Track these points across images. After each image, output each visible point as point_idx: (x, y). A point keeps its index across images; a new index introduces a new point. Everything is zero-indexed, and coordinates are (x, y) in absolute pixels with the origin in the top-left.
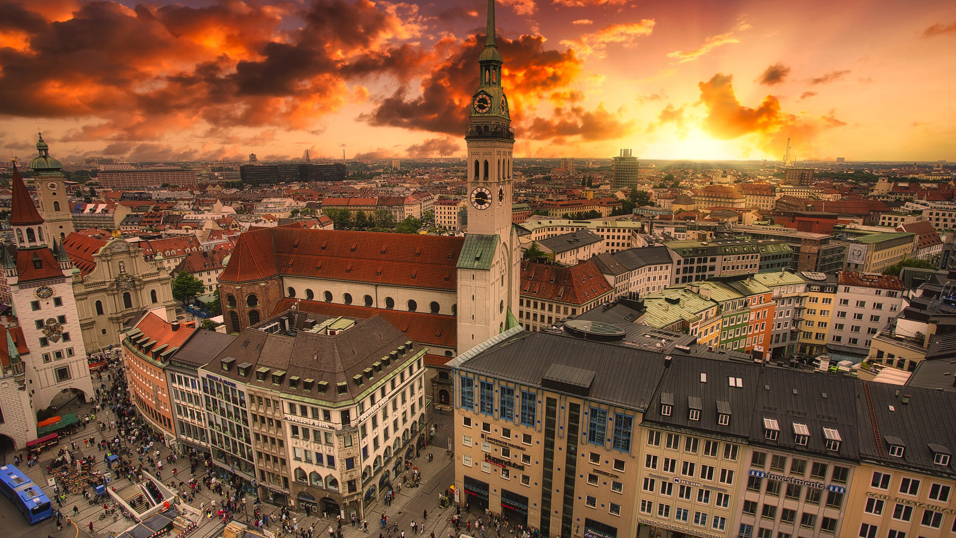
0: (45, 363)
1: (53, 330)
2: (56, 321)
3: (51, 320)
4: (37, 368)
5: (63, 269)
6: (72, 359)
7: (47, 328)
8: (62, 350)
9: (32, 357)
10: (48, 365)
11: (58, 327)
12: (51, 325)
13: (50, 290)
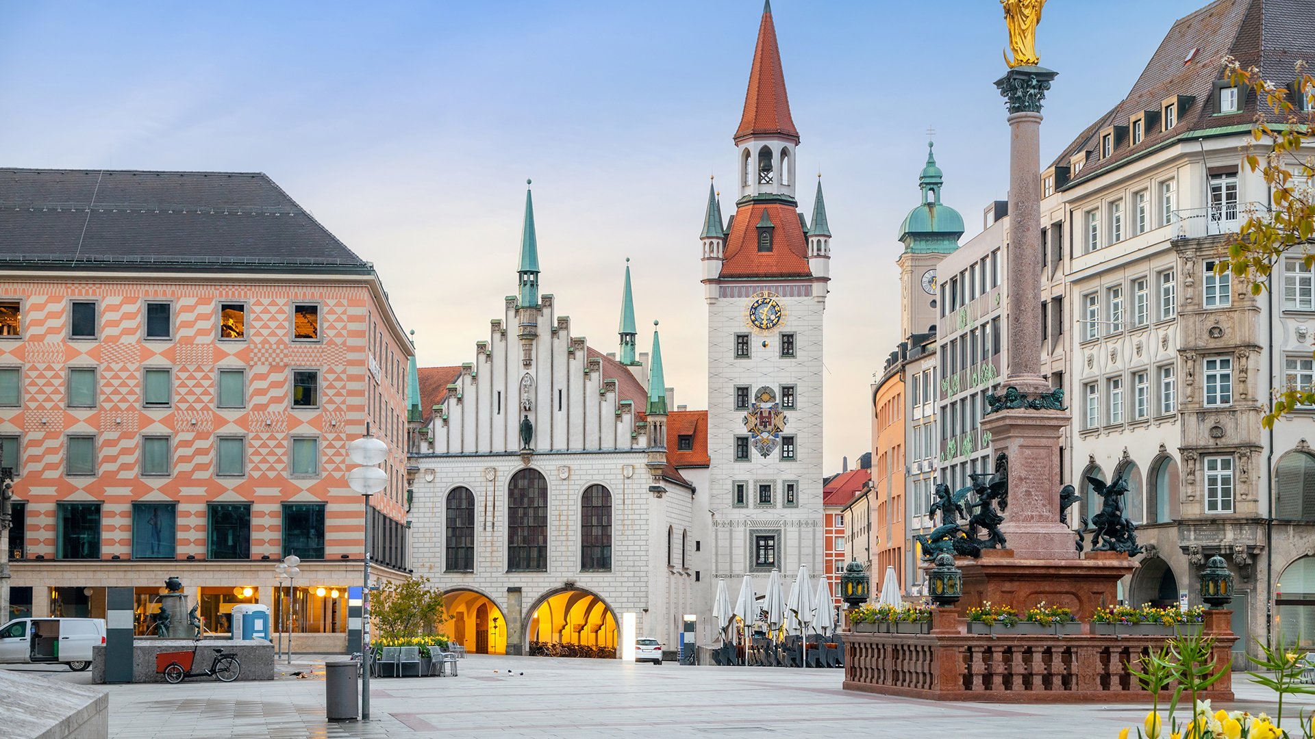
0: (734, 507)
1: (765, 421)
2: (774, 397)
3: (765, 392)
4: (716, 516)
5: (813, 256)
6: (791, 514)
7: (756, 412)
8: (774, 481)
9: (712, 481)
10: (739, 514)
11: (777, 414)
12: (763, 405)
13: (777, 311)
